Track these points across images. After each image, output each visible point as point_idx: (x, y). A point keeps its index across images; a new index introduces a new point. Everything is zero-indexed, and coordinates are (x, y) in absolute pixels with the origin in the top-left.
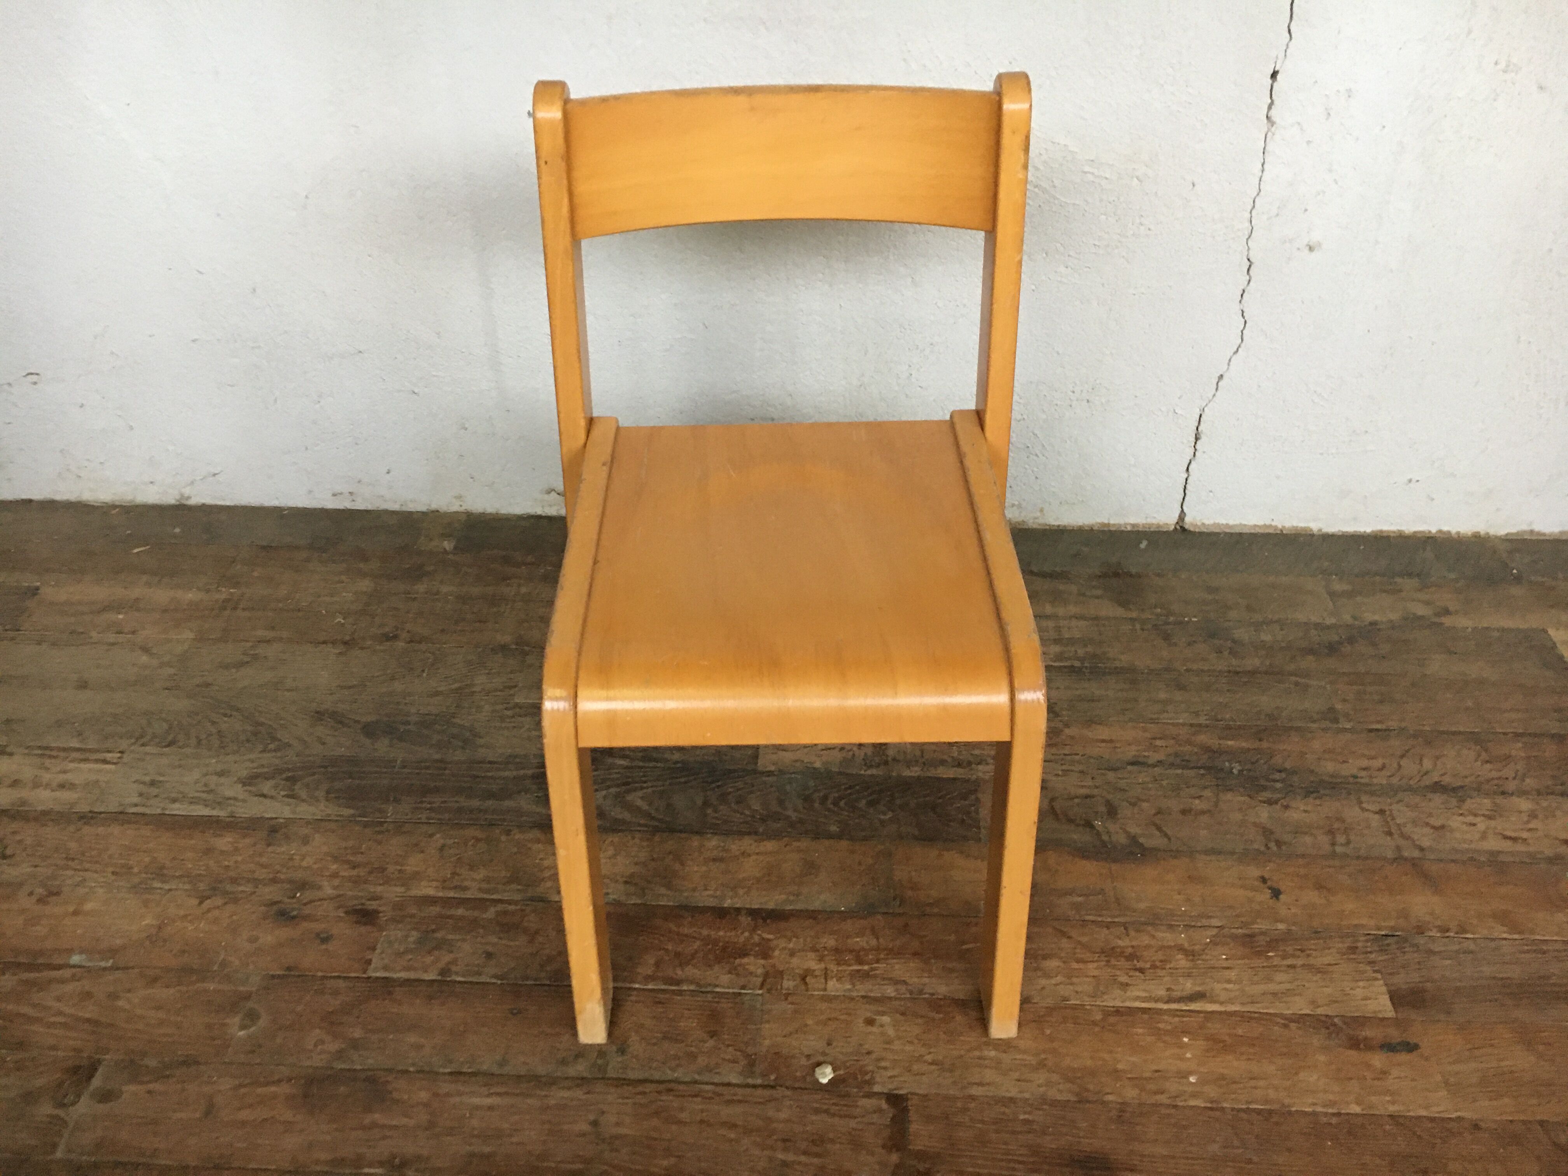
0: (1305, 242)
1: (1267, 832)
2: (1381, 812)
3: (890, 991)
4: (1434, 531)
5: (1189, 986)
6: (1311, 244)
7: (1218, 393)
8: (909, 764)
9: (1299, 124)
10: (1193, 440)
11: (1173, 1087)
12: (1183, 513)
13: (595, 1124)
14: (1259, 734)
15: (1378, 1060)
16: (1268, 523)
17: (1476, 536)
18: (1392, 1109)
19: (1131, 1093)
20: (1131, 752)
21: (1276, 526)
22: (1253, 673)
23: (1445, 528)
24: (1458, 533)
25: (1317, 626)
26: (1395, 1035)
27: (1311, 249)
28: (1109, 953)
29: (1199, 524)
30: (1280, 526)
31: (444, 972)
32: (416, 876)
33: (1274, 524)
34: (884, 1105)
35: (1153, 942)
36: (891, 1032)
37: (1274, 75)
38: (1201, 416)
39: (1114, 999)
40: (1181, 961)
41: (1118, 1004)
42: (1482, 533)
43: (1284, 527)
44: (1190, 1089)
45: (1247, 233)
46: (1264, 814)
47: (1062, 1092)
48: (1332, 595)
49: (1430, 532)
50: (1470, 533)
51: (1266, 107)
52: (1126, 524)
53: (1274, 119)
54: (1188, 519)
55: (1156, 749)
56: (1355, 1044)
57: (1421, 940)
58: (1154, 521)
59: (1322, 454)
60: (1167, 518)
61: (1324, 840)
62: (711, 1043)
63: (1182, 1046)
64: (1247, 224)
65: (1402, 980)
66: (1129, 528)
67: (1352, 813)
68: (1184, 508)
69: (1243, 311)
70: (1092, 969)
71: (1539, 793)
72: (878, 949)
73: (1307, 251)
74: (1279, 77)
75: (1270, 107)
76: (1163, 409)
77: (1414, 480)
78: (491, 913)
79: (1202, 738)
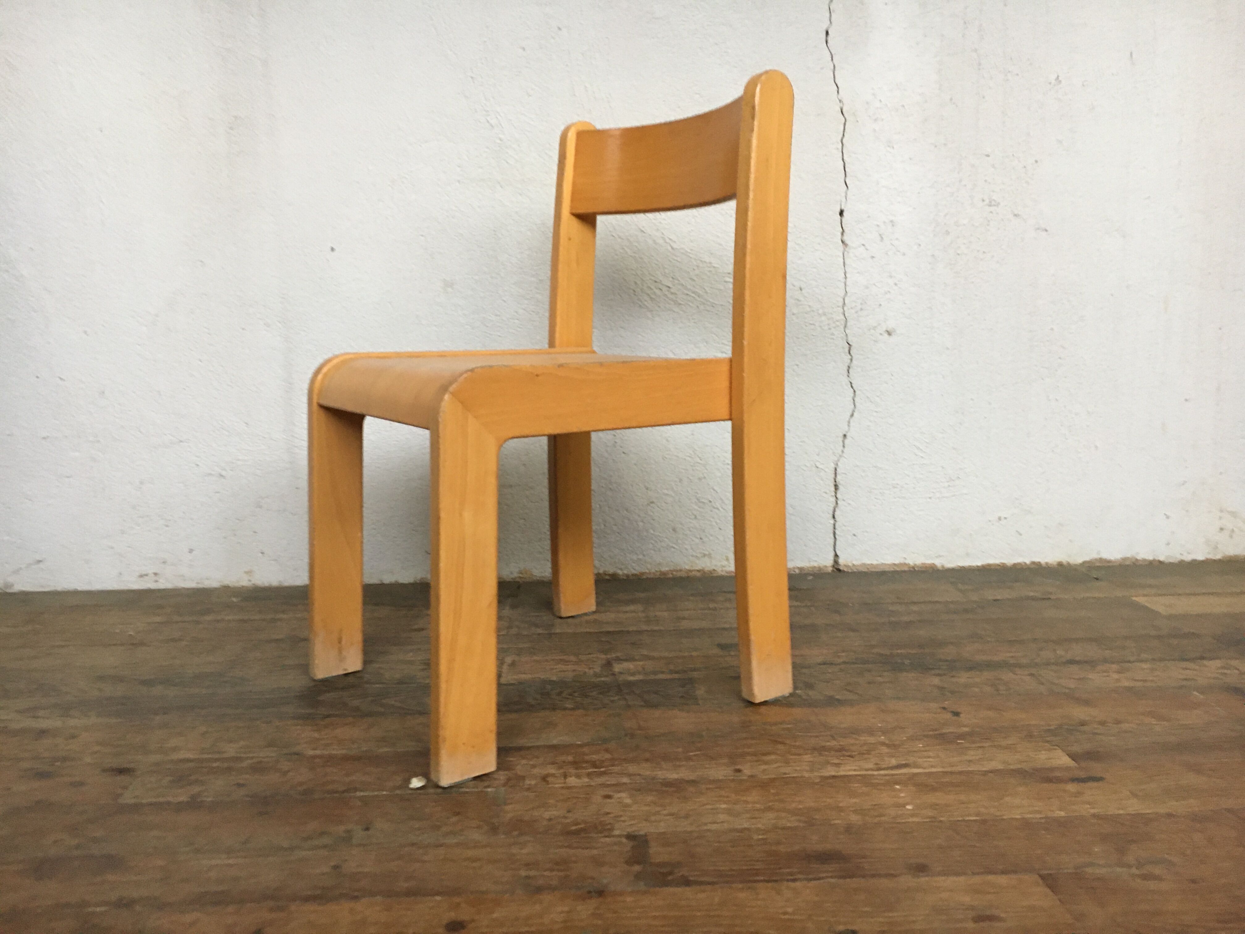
0: (885, 329)
1: (941, 689)
2: (1032, 675)
3: (625, 780)
4: (1028, 562)
5: (894, 762)
6: (888, 330)
7: (846, 450)
8: (633, 674)
9: (863, 245)
10: (833, 489)
11: (892, 812)
12: (836, 556)
13: (336, 867)
14: (921, 646)
15: (1072, 787)
16: (902, 561)
17: (1060, 564)
18: (1092, 811)
19: (854, 818)
20: (820, 659)
21: (909, 564)
22: (911, 622)
23: (1037, 560)
24: (1047, 563)
25: (952, 602)
26: (1083, 775)
27: (889, 333)
28: (820, 750)
29: (850, 565)
30: (912, 564)
31: (193, 797)
32: (175, 749)
33: (907, 562)
34: (624, 840)
35: (857, 742)
36: (628, 801)
37: (841, 213)
38: (836, 469)
39: (831, 771)
40: (885, 750)
41: (833, 773)
42: (1065, 562)
43: (915, 565)
44: (908, 812)
45: (843, 323)
46: (936, 681)
47: (792, 822)
48: (961, 591)
49: (1025, 563)
50: (1055, 563)
51: (839, 234)
52: (794, 568)
53: (847, 242)
54: (841, 561)
55: (839, 657)
56: (1049, 780)
57: (1085, 728)
58: (816, 564)
59: (930, 498)
60: (826, 561)
61: (988, 689)
62: (454, 819)
63: (895, 790)
64: (843, 317)
65: (1076, 748)
66: (797, 571)
67: (1007, 676)
68: (837, 550)
69: (851, 383)
70: (807, 758)
71: (1153, 660)
72: (612, 759)
73: (886, 335)
74: (845, 214)
75: (842, 234)
76: (808, 465)
77: (1002, 518)
78: (245, 764)
79: (875, 651)
